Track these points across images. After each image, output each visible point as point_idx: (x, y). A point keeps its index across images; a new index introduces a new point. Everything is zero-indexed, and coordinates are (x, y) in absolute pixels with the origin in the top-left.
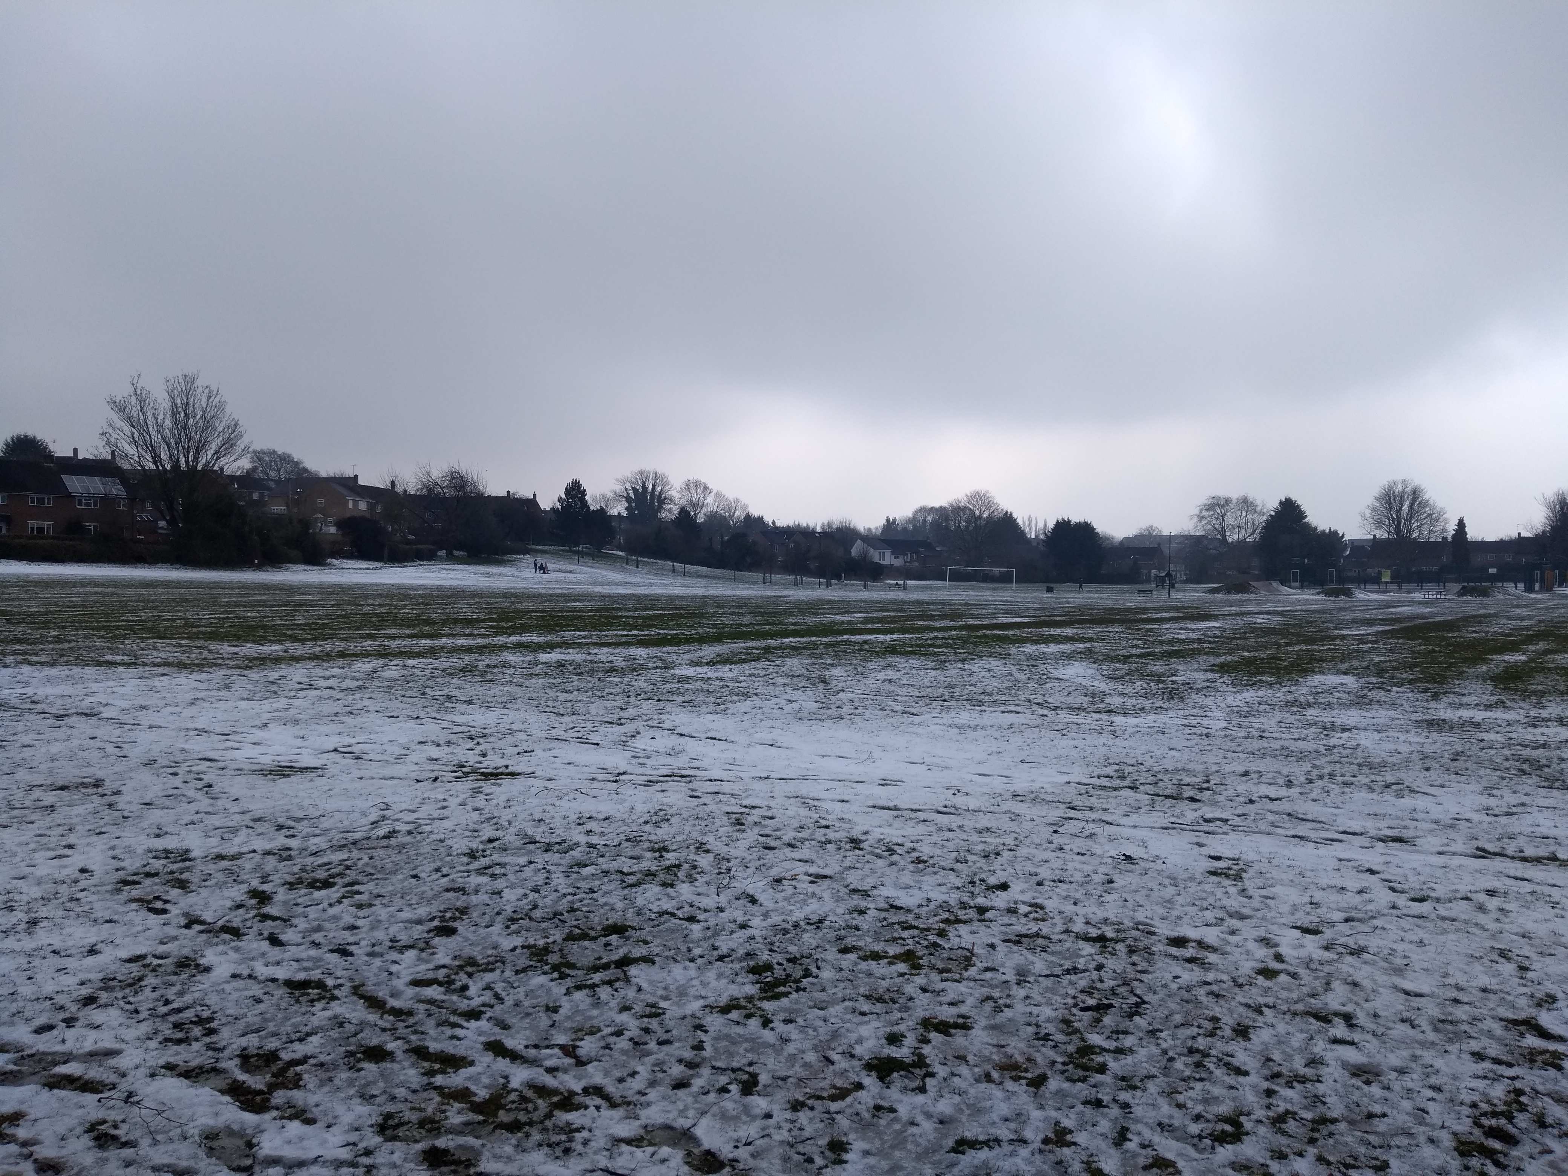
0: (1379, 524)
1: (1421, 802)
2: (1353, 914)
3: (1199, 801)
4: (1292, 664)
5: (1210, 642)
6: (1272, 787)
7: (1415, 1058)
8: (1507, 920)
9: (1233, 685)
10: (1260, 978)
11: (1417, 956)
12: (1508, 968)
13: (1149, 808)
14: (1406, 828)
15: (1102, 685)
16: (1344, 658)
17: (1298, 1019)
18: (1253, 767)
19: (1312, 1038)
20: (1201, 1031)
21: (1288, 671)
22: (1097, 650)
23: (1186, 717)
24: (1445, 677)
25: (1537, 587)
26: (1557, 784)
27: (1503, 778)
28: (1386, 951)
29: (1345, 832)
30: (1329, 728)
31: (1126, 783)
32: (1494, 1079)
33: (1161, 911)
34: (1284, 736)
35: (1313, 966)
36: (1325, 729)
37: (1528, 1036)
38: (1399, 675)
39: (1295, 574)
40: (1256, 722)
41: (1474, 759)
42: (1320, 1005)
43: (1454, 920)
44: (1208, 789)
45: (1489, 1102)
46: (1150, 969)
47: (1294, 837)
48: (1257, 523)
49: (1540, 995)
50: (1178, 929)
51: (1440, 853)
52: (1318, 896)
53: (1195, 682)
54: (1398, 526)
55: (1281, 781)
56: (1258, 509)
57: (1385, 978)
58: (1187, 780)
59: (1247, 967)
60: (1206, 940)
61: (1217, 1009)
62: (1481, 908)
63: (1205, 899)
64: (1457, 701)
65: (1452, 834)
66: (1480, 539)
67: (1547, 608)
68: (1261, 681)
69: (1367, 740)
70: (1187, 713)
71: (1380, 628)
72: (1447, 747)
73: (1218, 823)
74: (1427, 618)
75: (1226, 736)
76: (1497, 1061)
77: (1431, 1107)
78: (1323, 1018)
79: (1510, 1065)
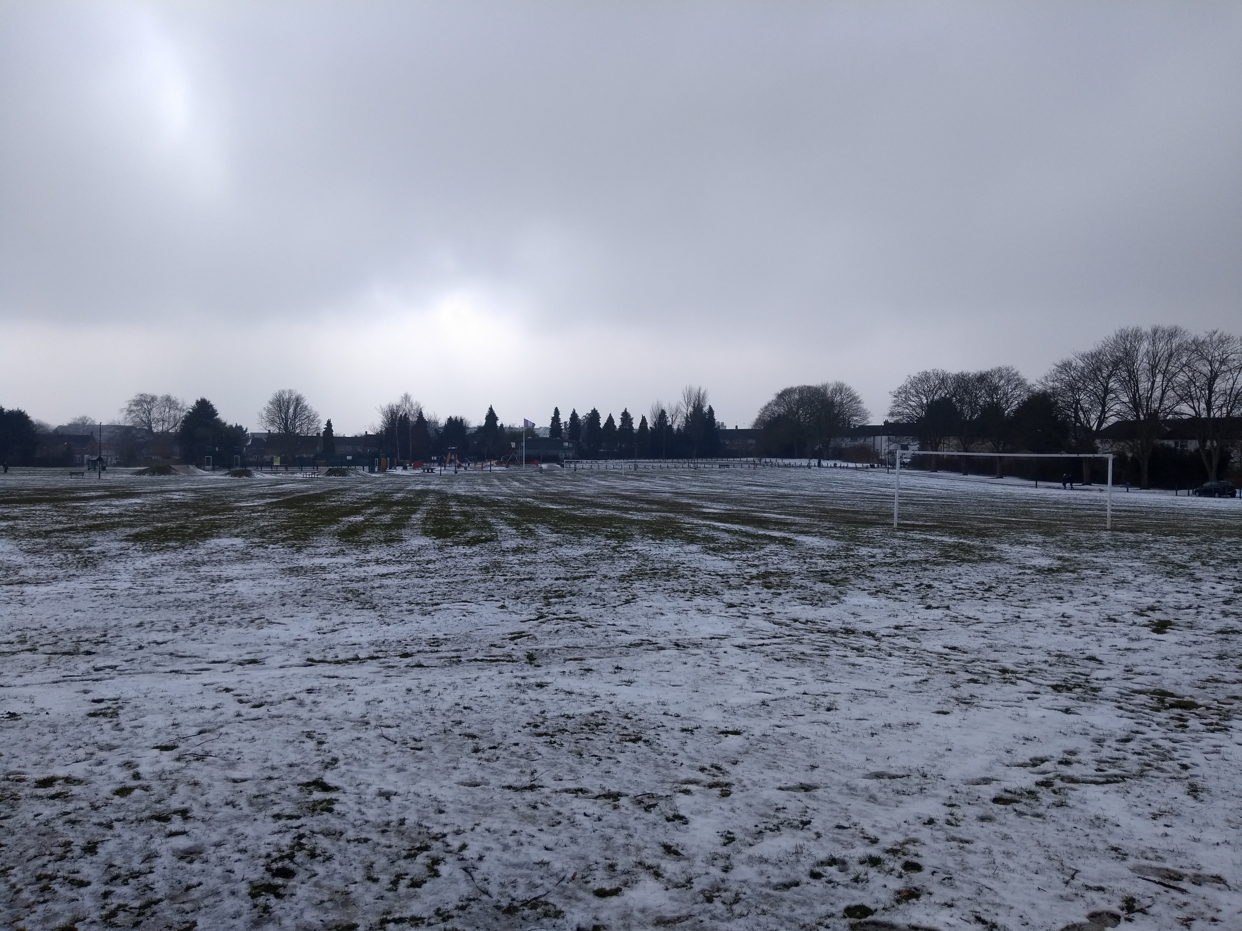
0: (272, 422)
1: (274, 630)
2: (207, 727)
3: (94, 653)
4: (196, 531)
5: (130, 516)
6: (161, 634)
7: (231, 831)
8: (317, 709)
9: (144, 551)
10: (117, 797)
11: (248, 750)
12: (311, 745)
13: (45, 666)
14: (261, 651)
15: (19, 559)
16: (237, 524)
17: (143, 824)
18: (148, 619)
19: (151, 837)
20: (52, 858)
21: (191, 537)
22: (19, 527)
23: (95, 582)
24: (307, 535)
25: (376, 469)
26: (367, 606)
27: (334, 606)
28: (225, 752)
29: (214, 662)
30: (215, 581)
31: (27, 646)
32: (286, 832)
33: (35, 758)
34: (178, 590)
35: (164, 777)
36: (213, 581)
37: (315, 792)
38: (276, 536)
39: (208, 459)
40: (157, 581)
41: (317, 594)
42: (164, 808)
43: (281, 716)
44: (104, 642)
45: (280, 851)
46: (13, 813)
47: (171, 672)
48: (178, 417)
49: (328, 760)
50: (49, 771)
51: (281, 667)
52: (180, 717)
53: (109, 550)
54: (286, 424)
55: (169, 627)
56: (179, 406)
57: (220, 773)
58: (86, 636)
59: (106, 790)
60: (73, 775)
61: (71, 834)
62: (301, 704)
63: (80, 739)
64: (313, 552)
65: (293, 651)
66: (342, 435)
67: (381, 484)
68: (168, 547)
69: (243, 588)
70: (97, 578)
71: (269, 500)
72: (300, 587)
73: (107, 670)
74: (303, 492)
75: (128, 595)
76: (290, 817)
77: (237, 867)
78: (163, 818)
79: (298, 817)
